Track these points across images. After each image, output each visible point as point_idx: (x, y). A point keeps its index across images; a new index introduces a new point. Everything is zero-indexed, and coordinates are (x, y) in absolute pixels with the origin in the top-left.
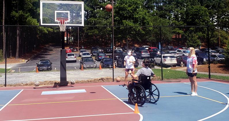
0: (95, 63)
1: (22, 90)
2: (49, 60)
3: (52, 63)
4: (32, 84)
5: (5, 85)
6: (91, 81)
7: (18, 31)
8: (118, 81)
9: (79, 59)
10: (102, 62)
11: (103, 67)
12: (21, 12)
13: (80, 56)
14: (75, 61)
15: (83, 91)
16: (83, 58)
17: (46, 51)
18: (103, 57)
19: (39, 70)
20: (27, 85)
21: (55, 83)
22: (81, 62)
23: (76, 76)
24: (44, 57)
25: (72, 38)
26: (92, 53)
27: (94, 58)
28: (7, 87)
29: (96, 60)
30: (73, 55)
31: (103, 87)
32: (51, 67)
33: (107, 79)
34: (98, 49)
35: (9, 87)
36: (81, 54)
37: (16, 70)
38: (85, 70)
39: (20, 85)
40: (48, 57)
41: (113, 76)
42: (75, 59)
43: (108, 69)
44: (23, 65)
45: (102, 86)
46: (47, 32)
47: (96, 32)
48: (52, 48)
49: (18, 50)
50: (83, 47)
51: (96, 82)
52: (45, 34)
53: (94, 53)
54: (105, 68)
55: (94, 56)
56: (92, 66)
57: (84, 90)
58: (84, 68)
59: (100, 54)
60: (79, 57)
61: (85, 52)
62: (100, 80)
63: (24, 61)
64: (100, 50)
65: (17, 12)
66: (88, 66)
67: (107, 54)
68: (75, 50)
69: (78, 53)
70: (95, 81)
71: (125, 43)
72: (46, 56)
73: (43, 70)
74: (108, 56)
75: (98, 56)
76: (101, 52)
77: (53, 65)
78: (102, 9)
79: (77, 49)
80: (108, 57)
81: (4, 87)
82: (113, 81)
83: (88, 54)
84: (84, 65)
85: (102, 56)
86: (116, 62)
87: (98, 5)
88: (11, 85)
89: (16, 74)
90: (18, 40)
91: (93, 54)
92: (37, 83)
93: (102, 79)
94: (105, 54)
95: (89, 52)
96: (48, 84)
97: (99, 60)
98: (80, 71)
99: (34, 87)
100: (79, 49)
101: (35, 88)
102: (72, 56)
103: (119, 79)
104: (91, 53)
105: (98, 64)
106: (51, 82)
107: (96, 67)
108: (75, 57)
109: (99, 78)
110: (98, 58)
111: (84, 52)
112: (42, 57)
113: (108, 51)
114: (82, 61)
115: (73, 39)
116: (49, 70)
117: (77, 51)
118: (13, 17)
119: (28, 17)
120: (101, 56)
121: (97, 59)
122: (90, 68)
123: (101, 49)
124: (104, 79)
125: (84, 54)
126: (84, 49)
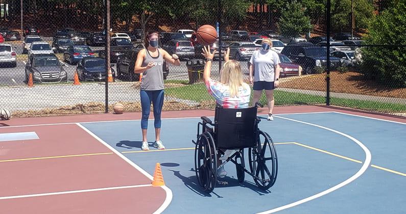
0: (62, 70)
6: (51, 113)
8: (117, 112)
9: (24, 60)
10: (79, 67)
11: (83, 79)
13: (25, 52)
14: (12, 65)
15: (32, 135)
16: (32, 58)
18: (84, 55)
22: (27, 67)
23: (14, 101)
25: (5, 6)
26: (56, 46)
27: (60, 57)
29: (66, 61)
30: (8, 48)
31: (80, 125)
33: (91, 106)
34: (72, 35)
36: (28, 46)
38: (37, 87)
41: (107, 100)
42: (13, 59)
43: (96, 84)
45: (78, 124)
50: (33, 31)
51: (65, 115)
53: (62, 44)
54: (88, 81)
55: (61, 51)
56: (55, 76)
57: (34, 133)
58: (36, 82)
59: (77, 48)
60: (23, 54)
61: (37, 43)
62: (73, 108)
64: (76, 38)
66: (46, 76)
67: (93, 49)
68: (15, 37)
69: (19, 44)
70: (62, 112)
71: (137, 21)
74: (97, 52)
75: (72, 51)
76: (80, 44)
79: (17, 35)
80: (97, 55)
82: (107, 112)
83: (46, 47)
84: (36, 73)
85: (82, 53)
86: (115, 68)
93: (81, 107)
94: (89, 49)
95: (47, 41)
97: (74, 63)
98: (26, 88)
100: (24, 35)
102: (6, 52)
103: (119, 106)
104: (54, 45)
105: (72, 71)
107: (65, 80)
108: (13, 54)
109: (72, 104)
110: (72, 57)
111: (34, 43)
113: (96, 40)
114: (31, 63)
115: (7, 9)
117: (17, 40)
120: (79, 53)
121: (68, 59)
122: (52, 81)
123: (78, 36)
124: (84, 107)
125: (36, 48)
126: (36, 34)
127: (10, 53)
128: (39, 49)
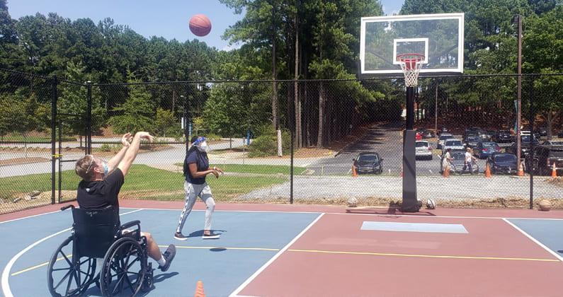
1: (323, 214)
2: (377, 154)
3: (382, 160)
4: (342, 202)
5: (291, 201)
6: (472, 204)
7: (321, 99)
8: (543, 209)
9: (438, 154)
10: (489, 161)
11: (494, 172)
12: (326, 62)
13: (439, 147)
14: (429, 158)
15: (459, 228)
17: (371, 137)
18: (492, 151)
19: (359, 173)
20: (332, 202)
21: (392, 204)
23: (434, 189)
24: (369, 149)
25: (422, 111)
26: (466, 142)
28: (294, 204)
30: (426, 144)
31: (508, 222)
32: (380, 167)
33: (512, 200)
34: (479, 133)
35: (299, 205)
36: (442, 143)
37: (317, 170)
38: (453, 178)
39: (319, 202)
40: (376, 148)
41: (531, 195)
42: (430, 153)
43: (507, 177)
44: (328, 162)
45: (504, 219)
46: (375, 100)
47: (472, 99)
48: (382, 131)
49: (320, 133)
50: (445, 130)
51: (486, 208)
52: (370, 104)
53: (471, 141)
54: (500, 174)
57: (461, 225)
59: (485, 144)
60: (437, 149)
61: (451, 140)
62: (494, 202)
63: (331, 154)
64: (483, 135)
65: (319, 62)
67: (500, 145)
68: (430, 135)
69: (435, 140)
70: (484, 205)
71: (541, 120)
72: (372, 146)
73: (365, 173)
74: (503, 147)
75: (481, 147)
76: (487, 140)
77: (384, 164)
78: (488, 49)
79: (432, 133)
80: (504, 150)
81: (289, 204)
82: (531, 208)
83: (458, 143)
85: (490, 148)
86: (523, 162)
87: (480, 41)
88: (302, 202)
89: (316, 179)
90: (321, 114)
91: (468, 145)
92: (353, 200)
93: (502, 201)
94: (496, 145)
95: (458, 138)
96: (376, 204)
97: (483, 157)
98: (442, 178)
99: (347, 207)
100: (437, 134)
101: (348, 211)
102: (424, 147)
103: (546, 203)
104: (464, 141)
105: (482, 165)
106: (382, 201)
107: (477, 172)
108: (430, 149)
109: (492, 198)
110: (481, 152)
111: (448, 140)
112: (366, 148)
113: (502, 138)
115: (424, 113)
116: (377, 172)
117: (432, 137)
118: (314, 72)
119: (339, 70)
120: (487, 149)
121: (477, 154)
123: (485, 134)
124: (505, 201)
125: (449, 144)
126: (448, 132)
127: (427, 148)
128: (452, 145)
